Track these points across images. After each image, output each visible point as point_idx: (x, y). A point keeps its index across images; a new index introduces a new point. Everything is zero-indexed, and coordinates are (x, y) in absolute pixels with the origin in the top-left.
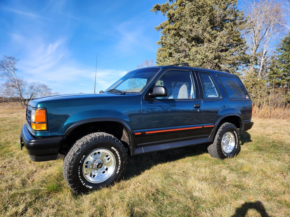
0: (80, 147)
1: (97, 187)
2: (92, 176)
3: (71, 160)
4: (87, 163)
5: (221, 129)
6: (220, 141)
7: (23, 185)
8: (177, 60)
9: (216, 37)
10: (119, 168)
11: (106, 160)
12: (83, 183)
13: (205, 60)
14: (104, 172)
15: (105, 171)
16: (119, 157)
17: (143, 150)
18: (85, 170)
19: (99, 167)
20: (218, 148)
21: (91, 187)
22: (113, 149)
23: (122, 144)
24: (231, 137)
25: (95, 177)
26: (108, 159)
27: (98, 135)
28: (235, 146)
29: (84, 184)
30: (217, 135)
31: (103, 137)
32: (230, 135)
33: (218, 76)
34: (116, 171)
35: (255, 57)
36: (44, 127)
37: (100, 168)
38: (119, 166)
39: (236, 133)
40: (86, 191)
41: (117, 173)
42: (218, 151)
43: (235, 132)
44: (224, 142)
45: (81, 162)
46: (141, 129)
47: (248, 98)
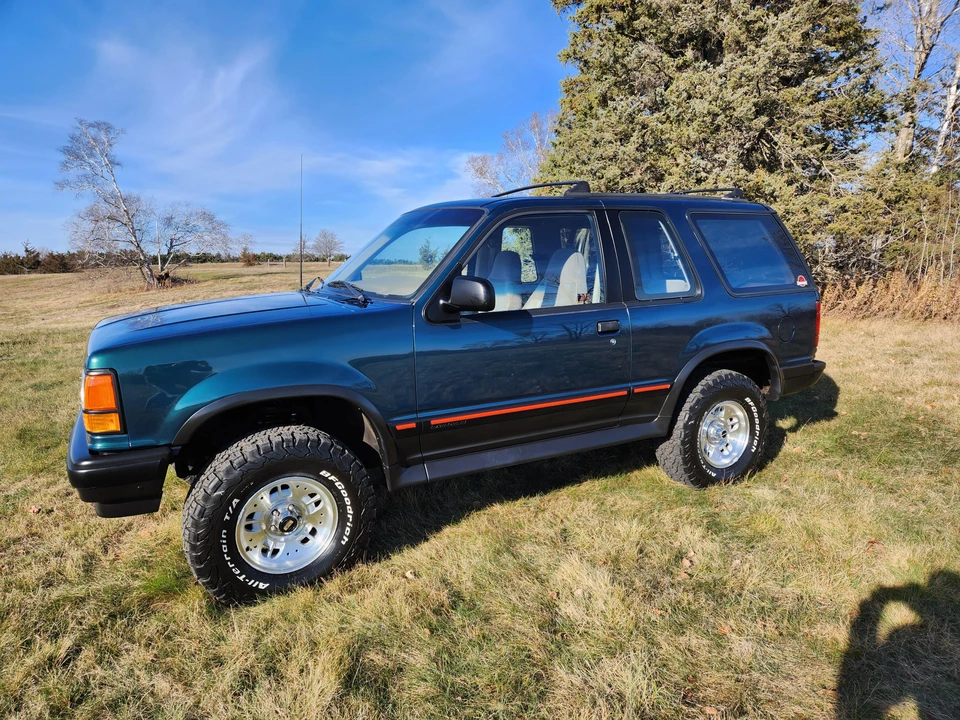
0: (221, 475)
1: (281, 584)
2: (269, 553)
3: (197, 512)
4: (251, 517)
5: (698, 394)
6: (692, 431)
7: (86, 571)
8: (623, 120)
9: (763, 31)
10: (348, 529)
11: (310, 507)
12: (240, 575)
13: (720, 120)
14: (305, 541)
15: (310, 537)
16: (346, 499)
17: (427, 473)
18: (242, 538)
19: (285, 529)
20: (686, 452)
21: (262, 586)
22: (326, 476)
23: (355, 460)
24: (737, 416)
25: (279, 554)
26: (317, 503)
27: (276, 439)
28: (750, 445)
29: (241, 578)
30: (682, 414)
31: (291, 444)
32: (733, 411)
33: (694, 217)
34: (339, 538)
35: (905, 100)
36: (113, 424)
37: (287, 531)
38: (349, 524)
39: (752, 404)
40: (249, 597)
41: (343, 543)
42: (685, 462)
43: (748, 400)
44: (712, 431)
45: (227, 517)
46: (416, 412)
47: (805, 283)
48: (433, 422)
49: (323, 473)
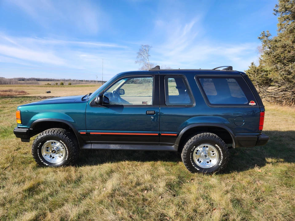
2: (51, 158)
4: (48, 148)
10: (67, 156)
11: (61, 149)
15: (61, 156)
16: (67, 149)
17: (92, 147)
18: (44, 153)
21: (47, 165)
25: (54, 158)
29: (42, 161)
32: (212, 149)
36: (20, 122)
39: (219, 147)
41: (66, 159)
43: (217, 145)
45: (39, 147)
46: (86, 130)
47: (255, 104)
48: (91, 133)
49: (60, 141)
